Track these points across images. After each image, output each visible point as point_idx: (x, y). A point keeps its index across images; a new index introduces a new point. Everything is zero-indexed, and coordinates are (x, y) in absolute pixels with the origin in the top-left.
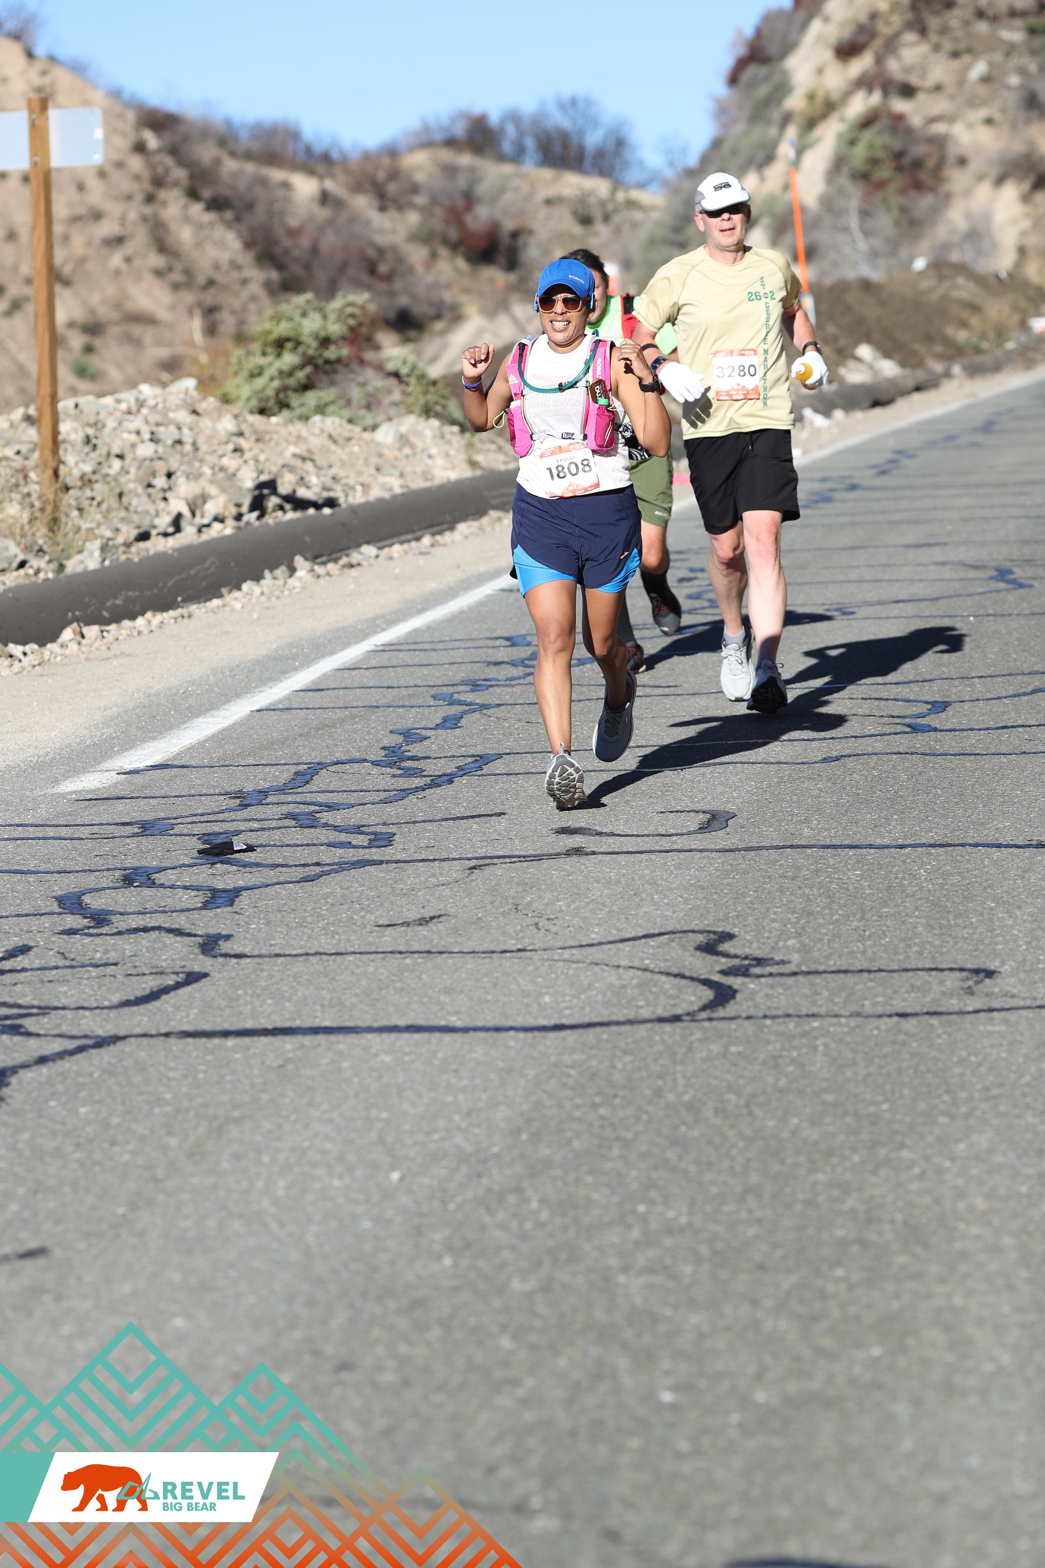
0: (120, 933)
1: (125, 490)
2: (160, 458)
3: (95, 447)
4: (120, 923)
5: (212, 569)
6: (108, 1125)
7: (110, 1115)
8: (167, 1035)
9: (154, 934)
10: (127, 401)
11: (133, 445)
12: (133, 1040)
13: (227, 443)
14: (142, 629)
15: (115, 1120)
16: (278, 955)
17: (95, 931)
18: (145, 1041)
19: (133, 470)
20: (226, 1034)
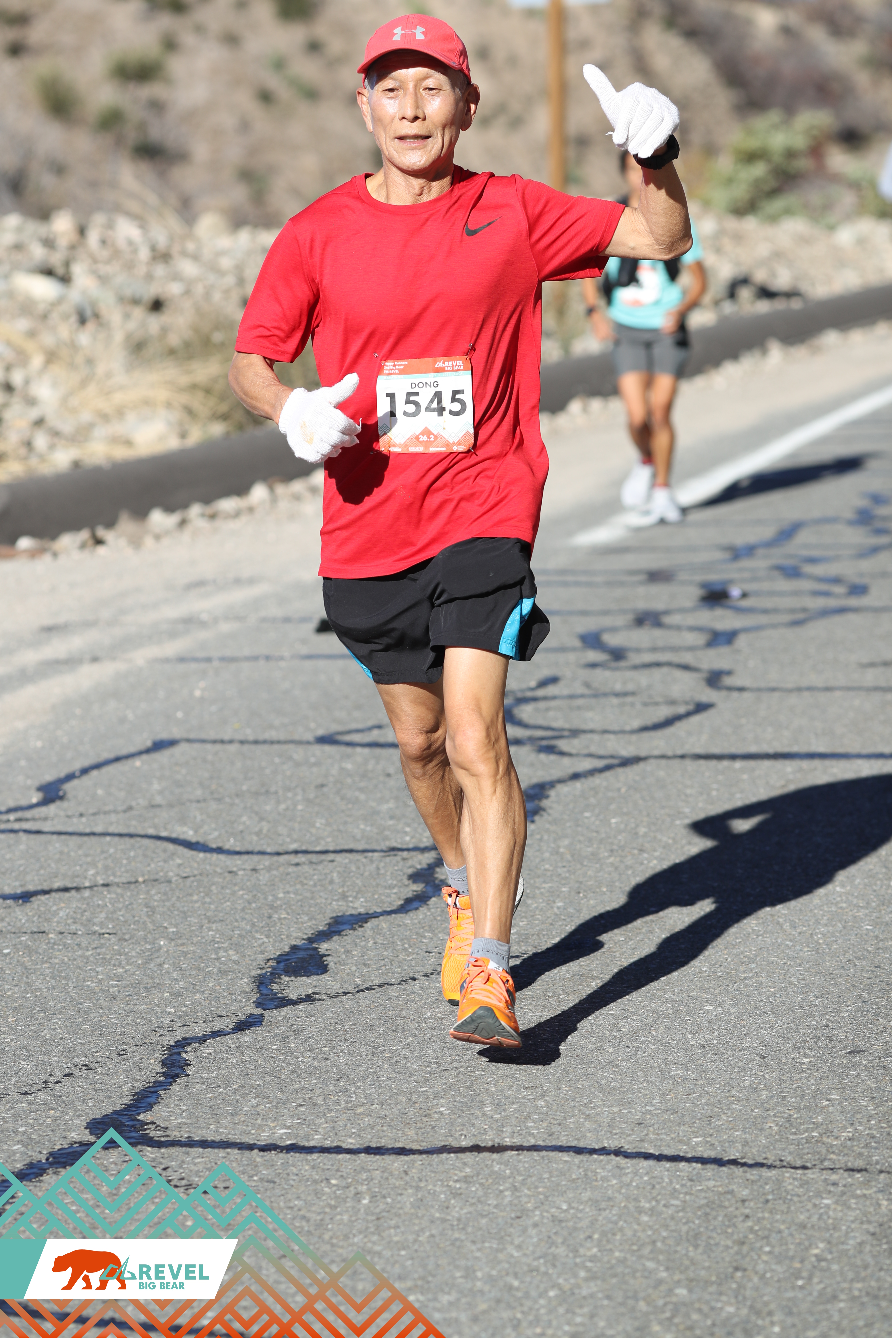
0: (636, 667)
4: (635, 659)
6: (636, 834)
7: (637, 826)
8: (683, 757)
9: (665, 670)
12: (652, 761)
15: (642, 830)
16: (773, 690)
17: (614, 664)
18: (663, 762)
20: (733, 757)
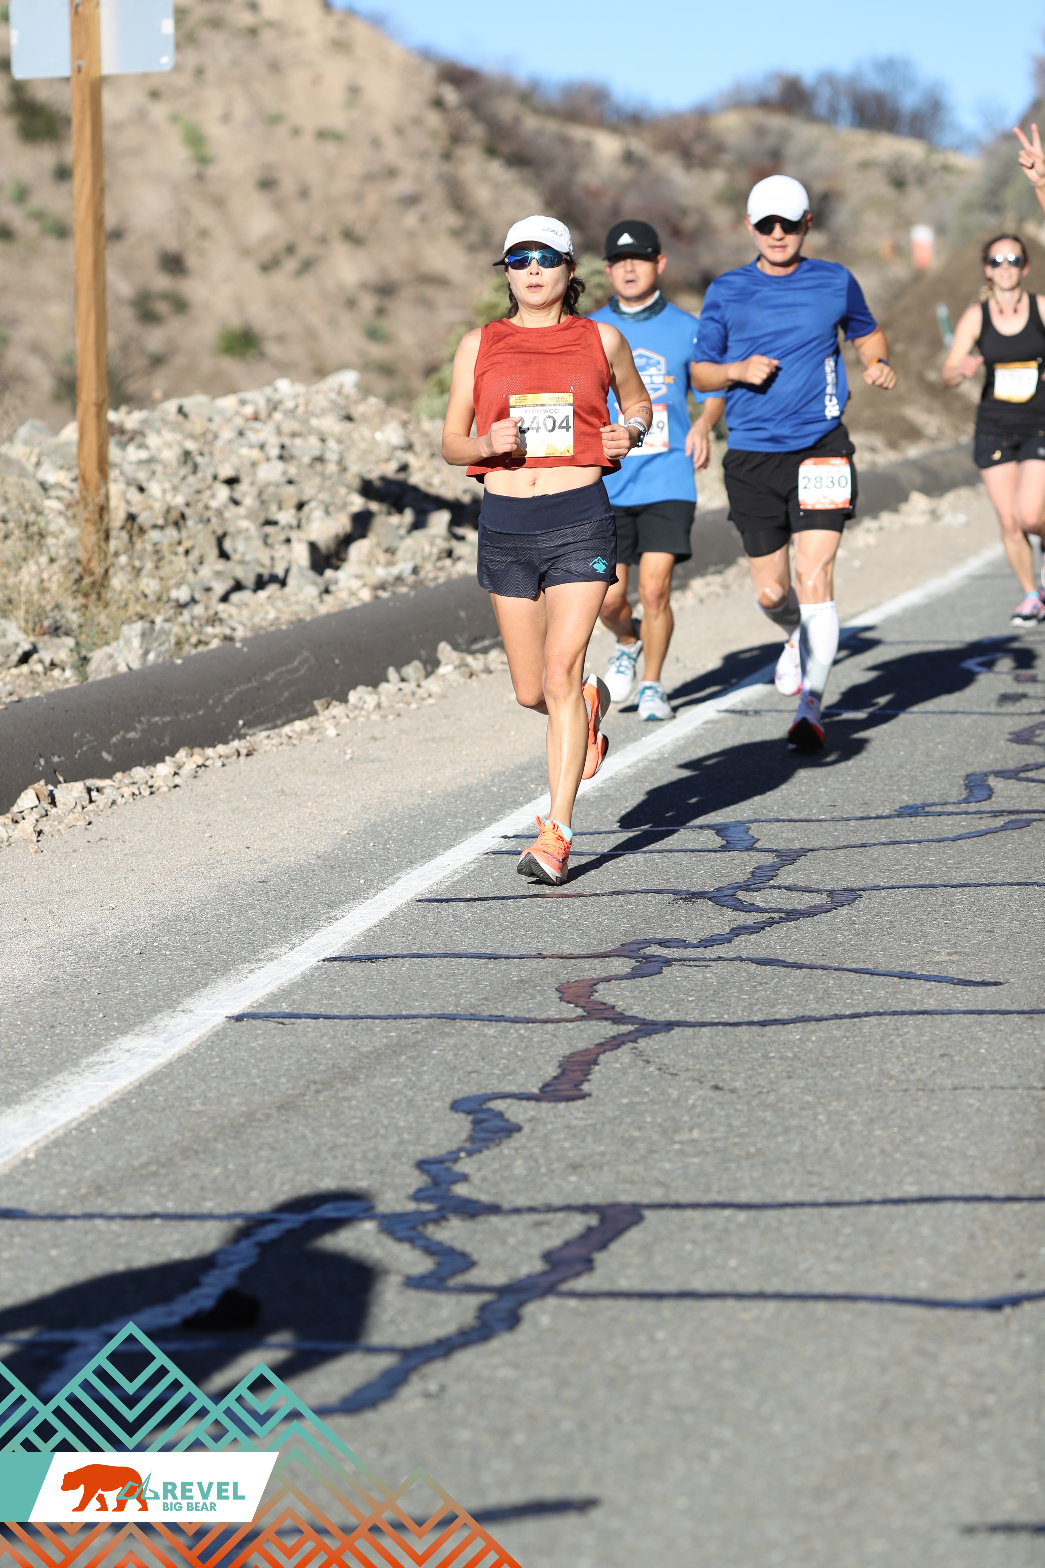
1: (231, 529)
2: (290, 482)
3: (195, 469)
5: (302, 672)
10: (255, 403)
11: (254, 464)
13: (388, 460)
14: (158, 783)
19: (249, 501)
